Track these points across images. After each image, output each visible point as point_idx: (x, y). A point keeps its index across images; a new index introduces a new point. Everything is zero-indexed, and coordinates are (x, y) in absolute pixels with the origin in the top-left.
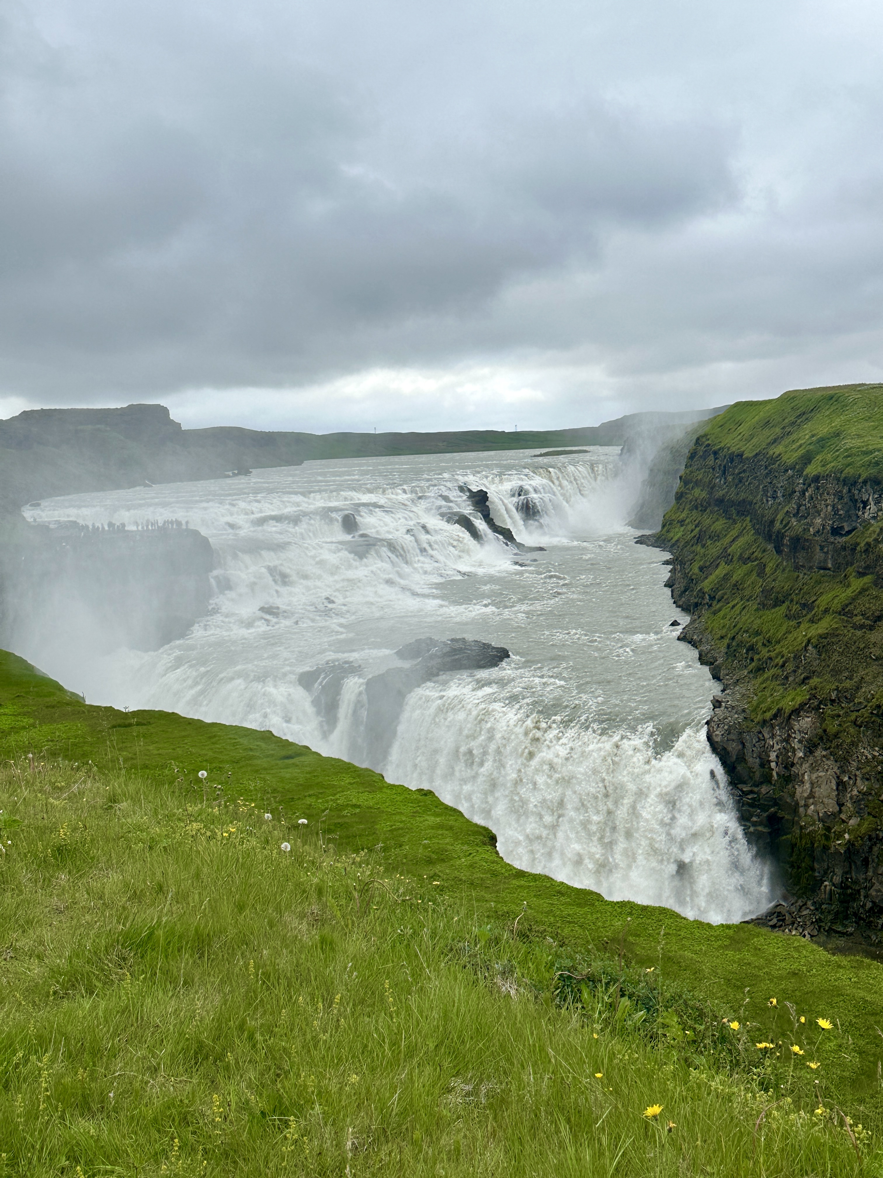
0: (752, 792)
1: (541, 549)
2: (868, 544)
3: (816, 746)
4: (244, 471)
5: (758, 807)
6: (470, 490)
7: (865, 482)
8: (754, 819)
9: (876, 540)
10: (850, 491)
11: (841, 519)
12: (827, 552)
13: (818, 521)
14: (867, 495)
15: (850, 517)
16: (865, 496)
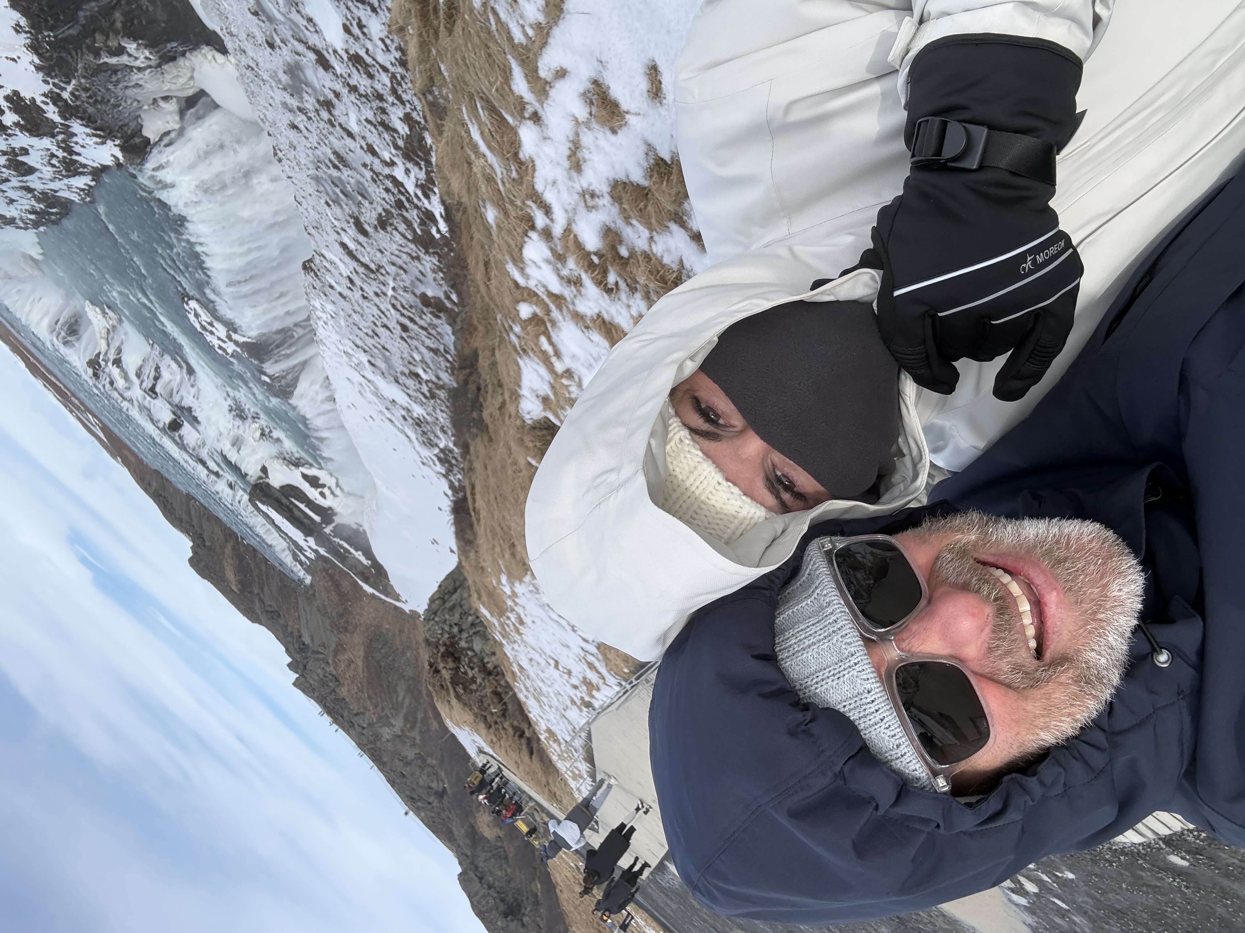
4: (189, 497)
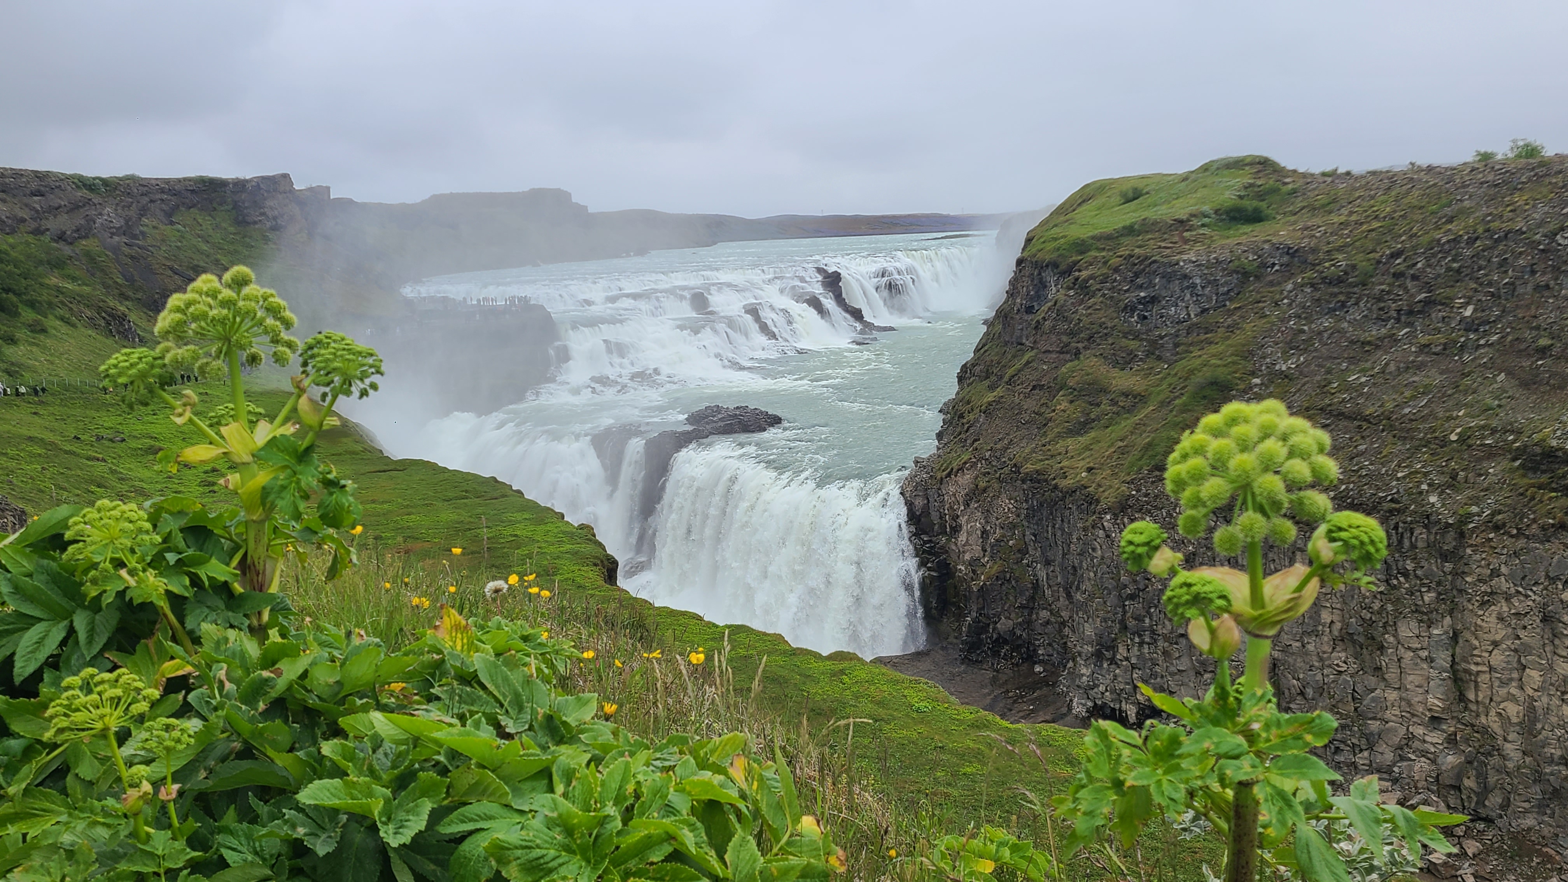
0: (930, 541)
1: (891, 329)
2: (1038, 321)
3: (971, 499)
5: (934, 554)
6: (825, 271)
7: (1047, 266)
8: (928, 565)
9: (1044, 318)
10: (1040, 274)
11: (1032, 299)
12: (1022, 329)
13: (1018, 301)
14: (1050, 278)
15: (1039, 297)
16: (1048, 279)
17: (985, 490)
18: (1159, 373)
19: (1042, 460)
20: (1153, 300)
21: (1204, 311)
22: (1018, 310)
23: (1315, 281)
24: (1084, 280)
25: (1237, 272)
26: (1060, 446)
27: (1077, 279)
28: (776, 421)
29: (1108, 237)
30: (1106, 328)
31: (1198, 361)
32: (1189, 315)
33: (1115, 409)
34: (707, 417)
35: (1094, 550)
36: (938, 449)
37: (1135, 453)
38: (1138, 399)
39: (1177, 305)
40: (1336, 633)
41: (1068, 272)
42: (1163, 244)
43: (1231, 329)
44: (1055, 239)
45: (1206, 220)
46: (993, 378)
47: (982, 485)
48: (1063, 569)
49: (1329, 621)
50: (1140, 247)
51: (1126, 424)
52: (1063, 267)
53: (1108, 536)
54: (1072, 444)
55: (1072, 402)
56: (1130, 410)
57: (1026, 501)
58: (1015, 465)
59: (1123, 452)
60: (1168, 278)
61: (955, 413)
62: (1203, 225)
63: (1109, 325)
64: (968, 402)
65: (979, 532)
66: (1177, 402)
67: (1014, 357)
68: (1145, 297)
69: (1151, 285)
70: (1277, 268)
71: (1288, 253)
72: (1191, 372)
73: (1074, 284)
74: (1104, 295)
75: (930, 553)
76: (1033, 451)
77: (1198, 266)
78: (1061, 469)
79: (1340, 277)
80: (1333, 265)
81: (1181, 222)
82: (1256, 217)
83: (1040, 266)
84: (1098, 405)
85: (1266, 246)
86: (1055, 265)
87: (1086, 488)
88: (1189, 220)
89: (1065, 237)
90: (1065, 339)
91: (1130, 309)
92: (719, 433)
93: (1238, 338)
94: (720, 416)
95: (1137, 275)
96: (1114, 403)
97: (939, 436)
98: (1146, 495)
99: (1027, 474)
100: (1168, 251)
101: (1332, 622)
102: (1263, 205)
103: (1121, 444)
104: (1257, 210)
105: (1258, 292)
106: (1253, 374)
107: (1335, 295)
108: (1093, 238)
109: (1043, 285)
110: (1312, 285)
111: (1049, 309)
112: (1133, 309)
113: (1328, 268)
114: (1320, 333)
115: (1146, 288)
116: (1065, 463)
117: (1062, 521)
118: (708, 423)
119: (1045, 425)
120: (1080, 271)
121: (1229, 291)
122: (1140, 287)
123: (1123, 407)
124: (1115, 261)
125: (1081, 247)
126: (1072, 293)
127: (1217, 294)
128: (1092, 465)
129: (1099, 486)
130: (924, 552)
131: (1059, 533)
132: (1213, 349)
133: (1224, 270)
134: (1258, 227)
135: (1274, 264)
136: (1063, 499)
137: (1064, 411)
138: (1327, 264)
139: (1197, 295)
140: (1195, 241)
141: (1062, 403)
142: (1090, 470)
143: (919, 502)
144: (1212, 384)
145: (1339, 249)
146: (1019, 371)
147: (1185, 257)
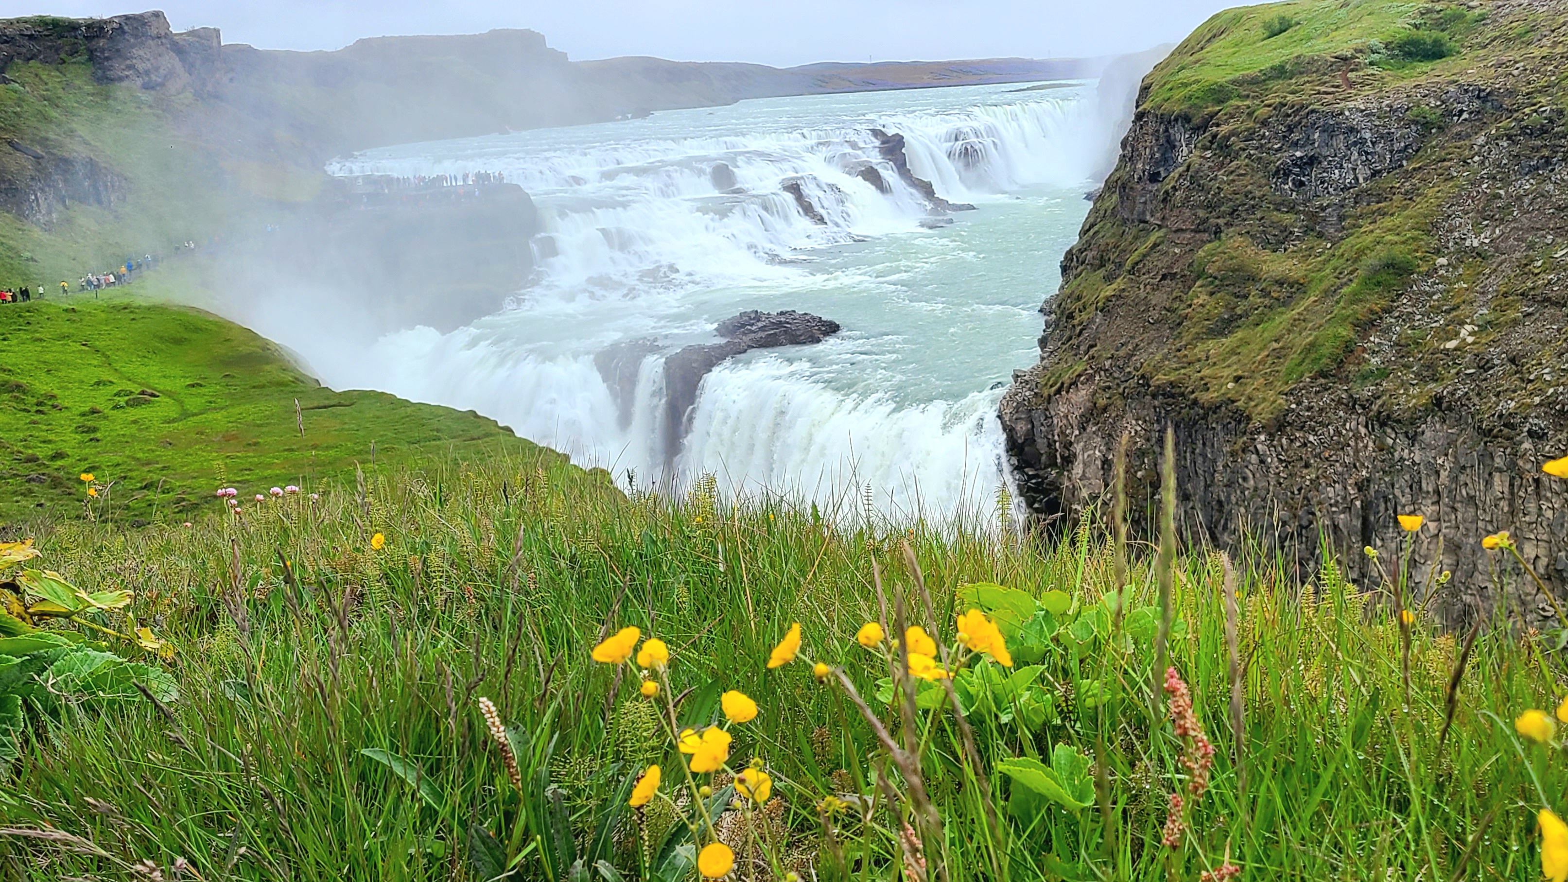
0: (1036, 476)
1: (970, 207)
2: (1166, 192)
3: (1088, 421)
5: (1042, 492)
7: (1176, 120)
8: (1036, 505)
9: (1174, 188)
10: (1166, 130)
11: (1157, 163)
12: (1145, 203)
13: (1140, 166)
14: (1180, 134)
15: (1166, 160)
16: (1178, 136)
17: (1105, 410)
18: (1321, 254)
19: (1176, 369)
20: (1312, 161)
21: (1375, 173)
22: (1140, 178)
23: (1513, 132)
24: (1224, 137)
25: (1416, 123)
26: (1199, 350)
27: (1214, 136)
28: (832, 328)
29: (1254, 81)
30: (1254, 198)
31: (1370, 238)
32: (1357, 179)
33: (1267, 301)
34: (743, 326)
35: (1245, 479)
36: (1043, 359)
37: (1294, 357)
38: (1298, 287)
39: (1341, 167)
40: (1542, 570)
41: (1203, 127)
42: (1323, 89)
43: (1410, 196)
44: (1186, 85)
45: (1375, 57)
46: (1110, 267)
47: (1102, 402)
48: (1206, 504)
49: (1533, 556)
50: (1293, 93)
51: (1282, 319)
52: (1196, 121)
53: (1262, 462)
54: (1213, 346)
55: (1212, 294)
56: (1286, 303)
57: (1158, 421)
58: (1143, 377)
59: (1279, 355)
60: (1330, 131)
61: (1062, 313)
62: (1371, 64)
63: (1257, 194)
64: (1079, 298)
65: (1099, 463)
66: (1345, 290)
67: (1136, 238)
68: (1301, 158)
69: (1308, 141)
70: (1465, 116)
71: (1478, 97)
72: (1361, 252)
73: (1212, 142)
74: (1249, 156)
75: (1035, 490)
76: (1165, 358)
77: (1367, 115)
78: (1202, 379)
79: (1543, 125)
80: (1536, 111)
81: (1345, 59)
82: (1436, 53)
83: (1167, 121)
84: (1246, 297)
85: (1452, 88)
86: (1186, 118)
87: (1233, 402)
88: (1353, 57)
89: (1197, 81)
90: (1201, 213)
91: (1283, 173)
92: (761, 346)
93: (1419, 207)
94: (760, 324)
95: (1290, 130)
96: (1265, 293)
97: (1043, 343)
98: (1309, 409)
99: (1159, 386)
100: (1330, 97)
101: (1537, 557)
102: (1445, 36)
103: (1275, 345)
104: (1437, 43)
105: (1443, 148)
106: (1438, 252)
107: (1538, 149)
108: (1233, 82)
109: (1171, 145)
110: (1509, 138)
111: (1181, 175)
112: (1286, 175)
113: (1529, 115)
114: (1519, 198)
115: (1303, 146)
116: (1206, 372)
117: (1204, 444)
118: (744, 334)
119: (1179, 324)
120: (1218, 125)
121: (1406, 147)
122: (1296, 144)
123: (1277, 299)
124: (1262, 112)
125: (1219, 94)
126: (1208, 154)
127: (1391, 152)
128: (1240, 373)
129: (1250, 399)
130: (1029, 489)
131: (1200, 460)
132: (1388, 222)
133: (1400, 120)
134: (1438, 64)
135: (1461, 112)
136: (1205, 417)
137: (1203, 306)
138: (1527, 110)
139: (1367, 153)
140: (1363, 84)
141: (1200, 296)
142: (1237, 379)
143: (1021, 428)
144: (1388, 266)
145: (1543, 91)
146: (1145, 256)
147: (1351, 105)
